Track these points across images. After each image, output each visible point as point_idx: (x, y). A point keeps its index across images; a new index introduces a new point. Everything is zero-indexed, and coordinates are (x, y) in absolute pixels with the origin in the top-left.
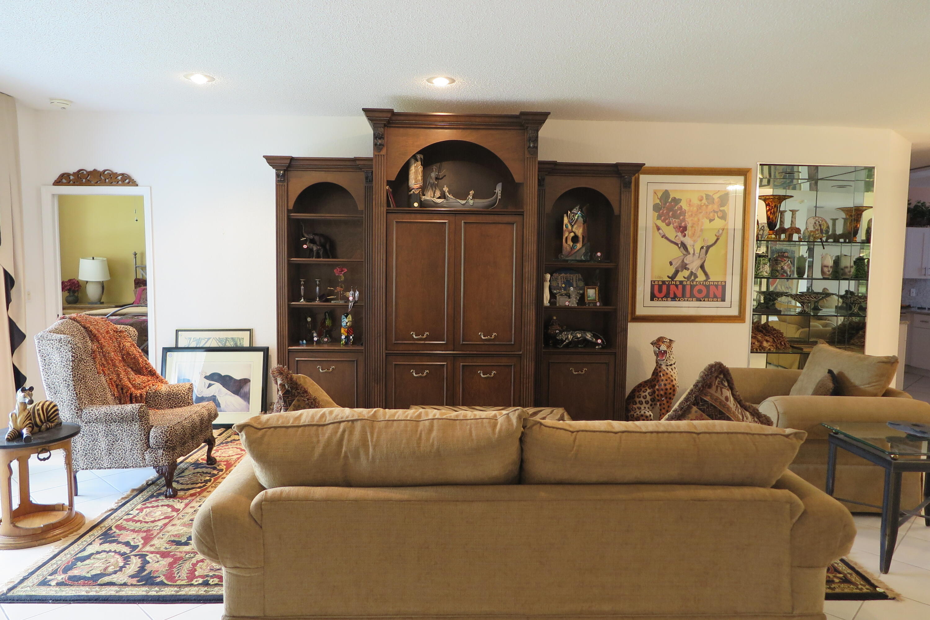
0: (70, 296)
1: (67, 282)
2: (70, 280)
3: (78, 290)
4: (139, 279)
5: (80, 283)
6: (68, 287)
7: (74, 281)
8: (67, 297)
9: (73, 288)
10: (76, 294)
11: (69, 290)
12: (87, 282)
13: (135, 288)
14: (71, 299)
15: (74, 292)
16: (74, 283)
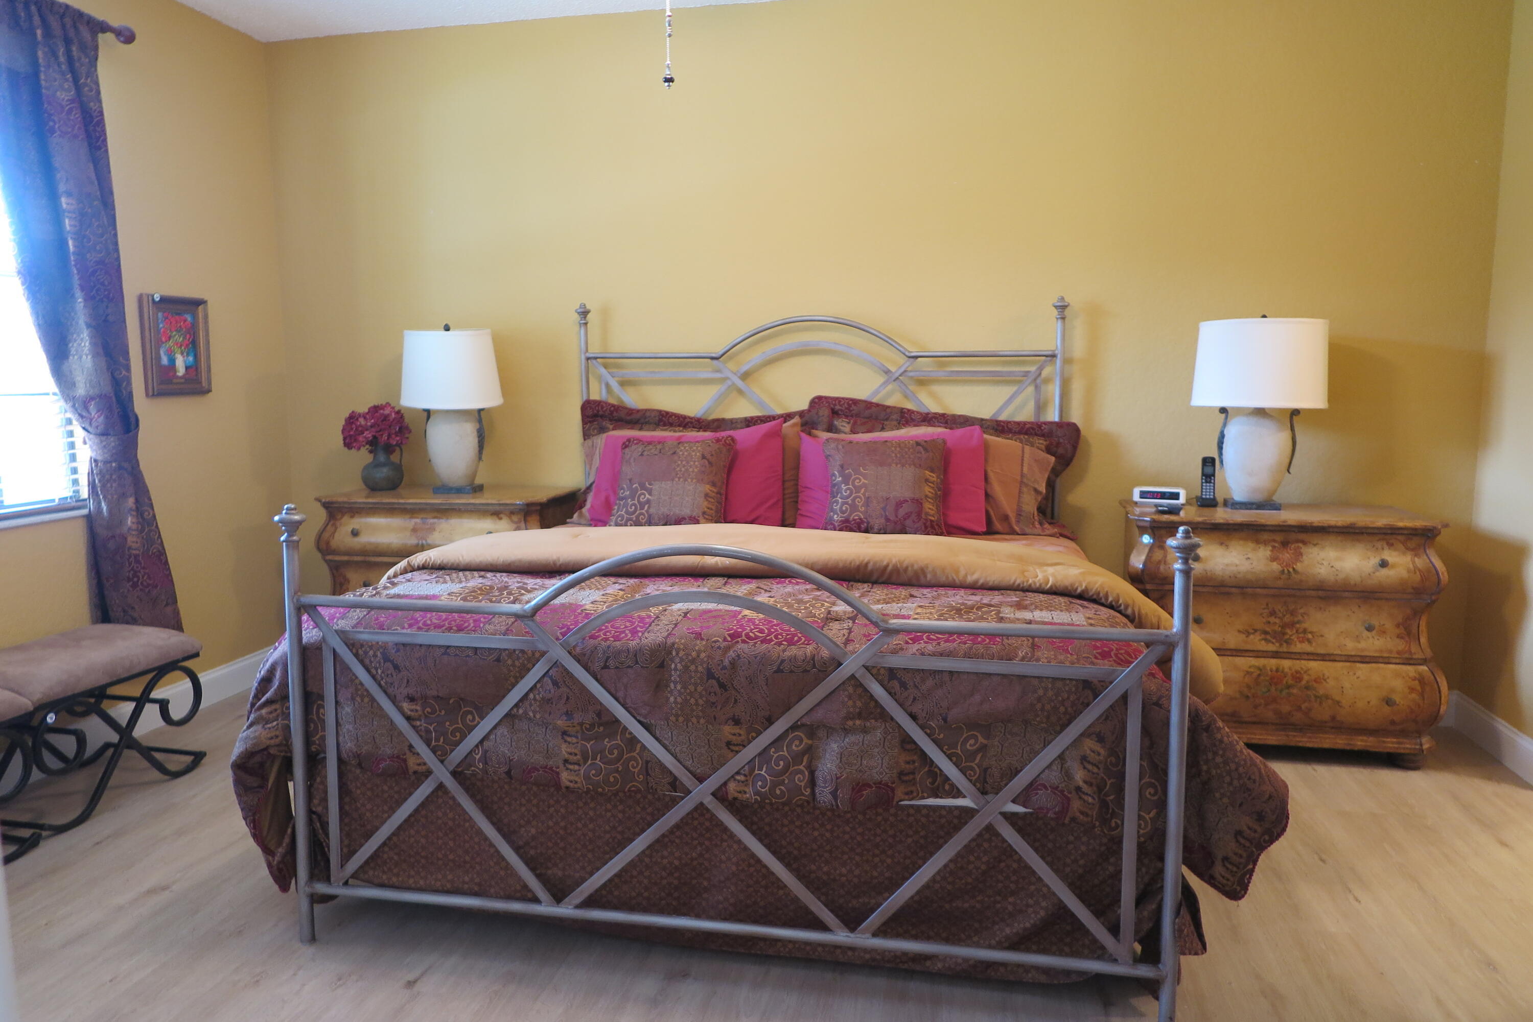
0: (376, 465)
1: (364, 416)
2: (375, 409)
3: (399, 445)
4: (598, 403)
5: (407, 420)
6: (368, 435)
7: (387, 412)
8: (366, 468)
9: (385, 437)
10: (395, 458)
11: (373, 444)
12: (428, 413)
13: (586, 435)
14: (383, 472)
15: (389, 449)
16: (386, 418)
